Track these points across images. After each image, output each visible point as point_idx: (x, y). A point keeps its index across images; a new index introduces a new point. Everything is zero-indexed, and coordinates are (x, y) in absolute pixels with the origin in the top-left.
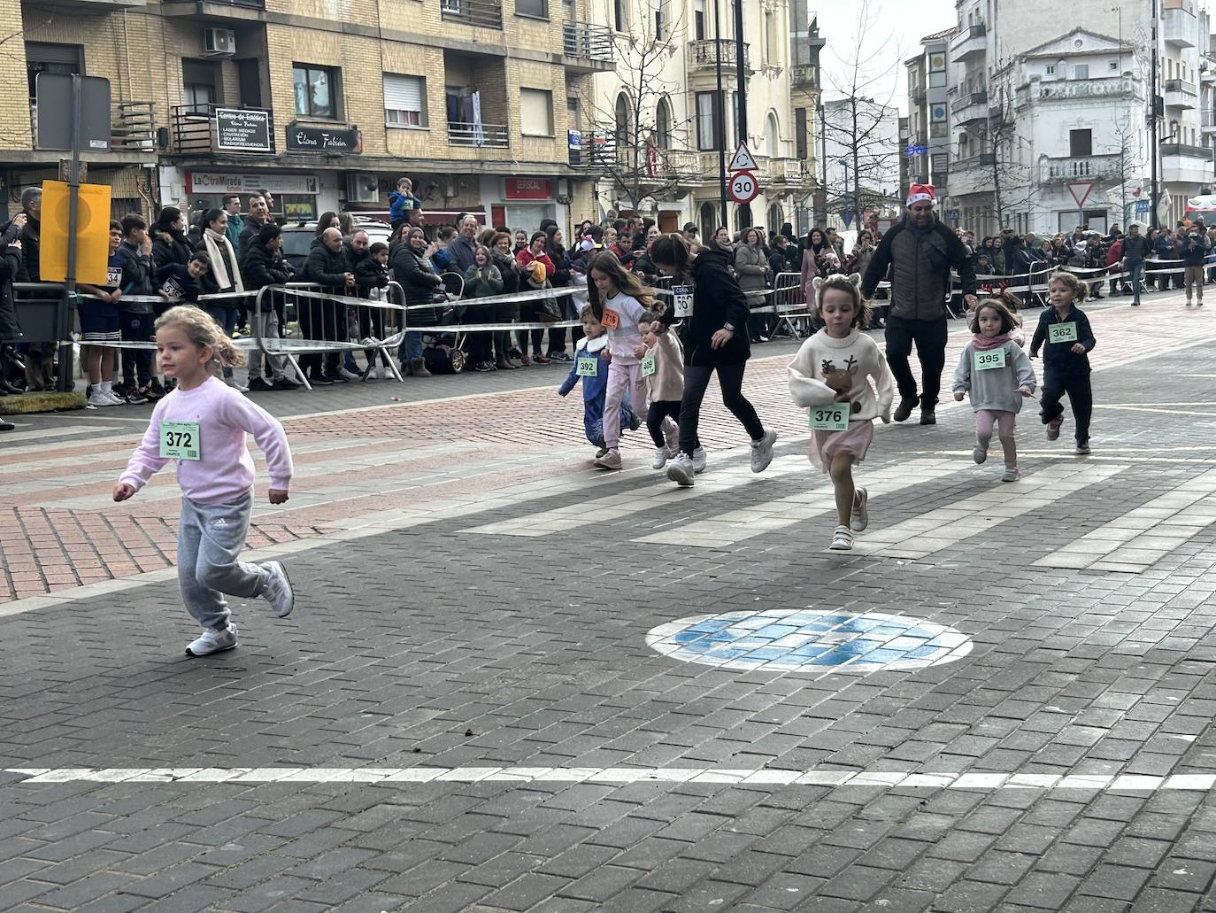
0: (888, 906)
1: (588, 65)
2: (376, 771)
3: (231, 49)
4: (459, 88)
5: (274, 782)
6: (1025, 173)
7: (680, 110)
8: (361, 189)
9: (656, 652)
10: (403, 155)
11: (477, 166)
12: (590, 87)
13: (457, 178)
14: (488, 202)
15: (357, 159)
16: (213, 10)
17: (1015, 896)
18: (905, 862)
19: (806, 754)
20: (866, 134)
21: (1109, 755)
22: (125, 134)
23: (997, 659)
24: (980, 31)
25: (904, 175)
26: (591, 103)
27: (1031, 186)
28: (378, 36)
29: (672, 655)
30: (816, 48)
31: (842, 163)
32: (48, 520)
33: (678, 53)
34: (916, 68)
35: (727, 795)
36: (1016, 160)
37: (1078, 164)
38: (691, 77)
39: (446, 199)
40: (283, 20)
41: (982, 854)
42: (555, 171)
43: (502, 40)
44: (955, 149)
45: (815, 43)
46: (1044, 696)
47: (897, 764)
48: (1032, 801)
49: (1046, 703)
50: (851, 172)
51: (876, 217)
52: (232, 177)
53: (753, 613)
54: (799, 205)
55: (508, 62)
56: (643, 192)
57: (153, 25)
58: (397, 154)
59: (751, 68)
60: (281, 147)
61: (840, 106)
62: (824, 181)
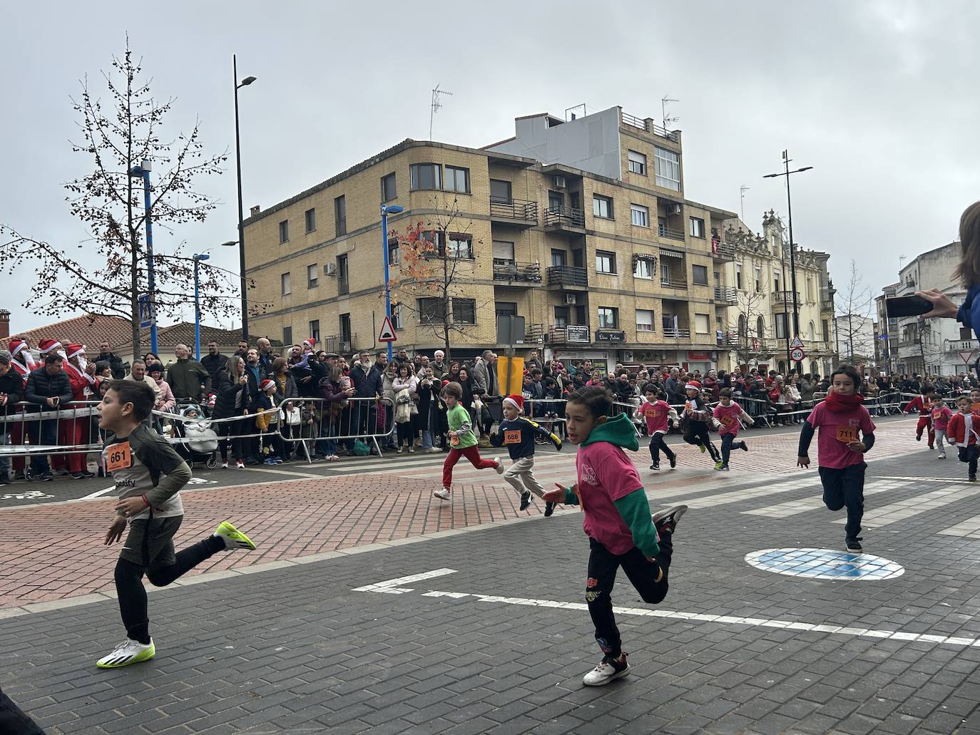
0: (854, 692)
1: (726, 303)
2: (621, 608)
3: (574, 302)
4: (668, 315)
5: (578, 610)
6: (937, 348)
7: (768, 322)
8: (626, 356)
9: (748, 564)
10: (643, 342)
11: (676, 346)
12: (727, 313)
13: (667, 351)
14: (681, 361)
15: (625, 344)
16: (567, 287)
17: (918, 693)
18: (864, 672)
19: (817, 617)
20: (856, 331)
21: (972, 629)
22: (532, 336)
23: (916, 578)
24: (912, 284)
25: (876, 348)
26: (727, 320)
27: (940, 354)
28: (634, 295)
29: (757, 567)
30: (832, 294)
31: (846, 343)
32: (495, 492)
33: (767, 297)
34: (881, 301)
35: (778, 633)
36: (932, 341)
37: (965, 343)
38: (773, 307)
39: (662, 360)
40: (595, 290)
41: (904, 672)
42: (710, 348)
43: (687, 294)
44: (901, 337)
45: (831, 291)
46: (940, 598)
47: (863, 625)
48: (931, 648)
49: (941, 601)
50: (850, 348)
51: (863, 368)
52: (573, 352)
53: (796, 549)
54: (825, 362)
55: (689, 303)
56: (751, 356)
57: (544, 294)
58: (642, 342)
59: (801, 303)
60: (593, 340)
61: (844, 318)
62: (837, 351)
